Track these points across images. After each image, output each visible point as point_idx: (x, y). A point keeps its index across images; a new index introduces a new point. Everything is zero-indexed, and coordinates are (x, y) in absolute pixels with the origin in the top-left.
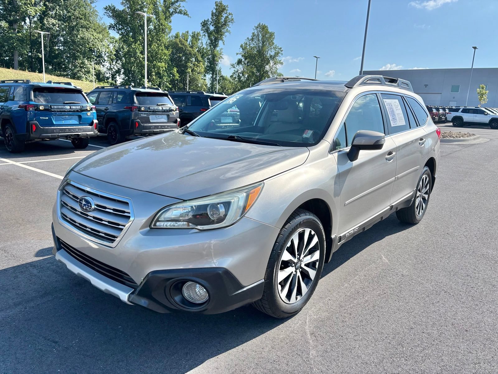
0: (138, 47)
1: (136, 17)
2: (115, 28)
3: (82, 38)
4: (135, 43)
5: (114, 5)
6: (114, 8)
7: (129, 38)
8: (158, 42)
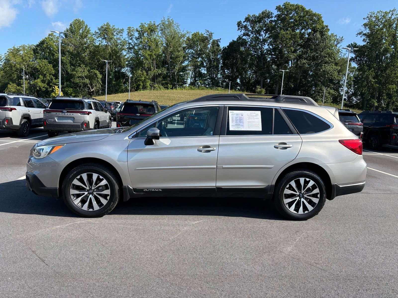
0: (371, 73)
1: (374, 49)
2: (354, 60)
3: (324, 71)
4: (369, 70)
5: (356, 42)
6: (356, 45)
7: (363, 67)
8: (392, 67)
